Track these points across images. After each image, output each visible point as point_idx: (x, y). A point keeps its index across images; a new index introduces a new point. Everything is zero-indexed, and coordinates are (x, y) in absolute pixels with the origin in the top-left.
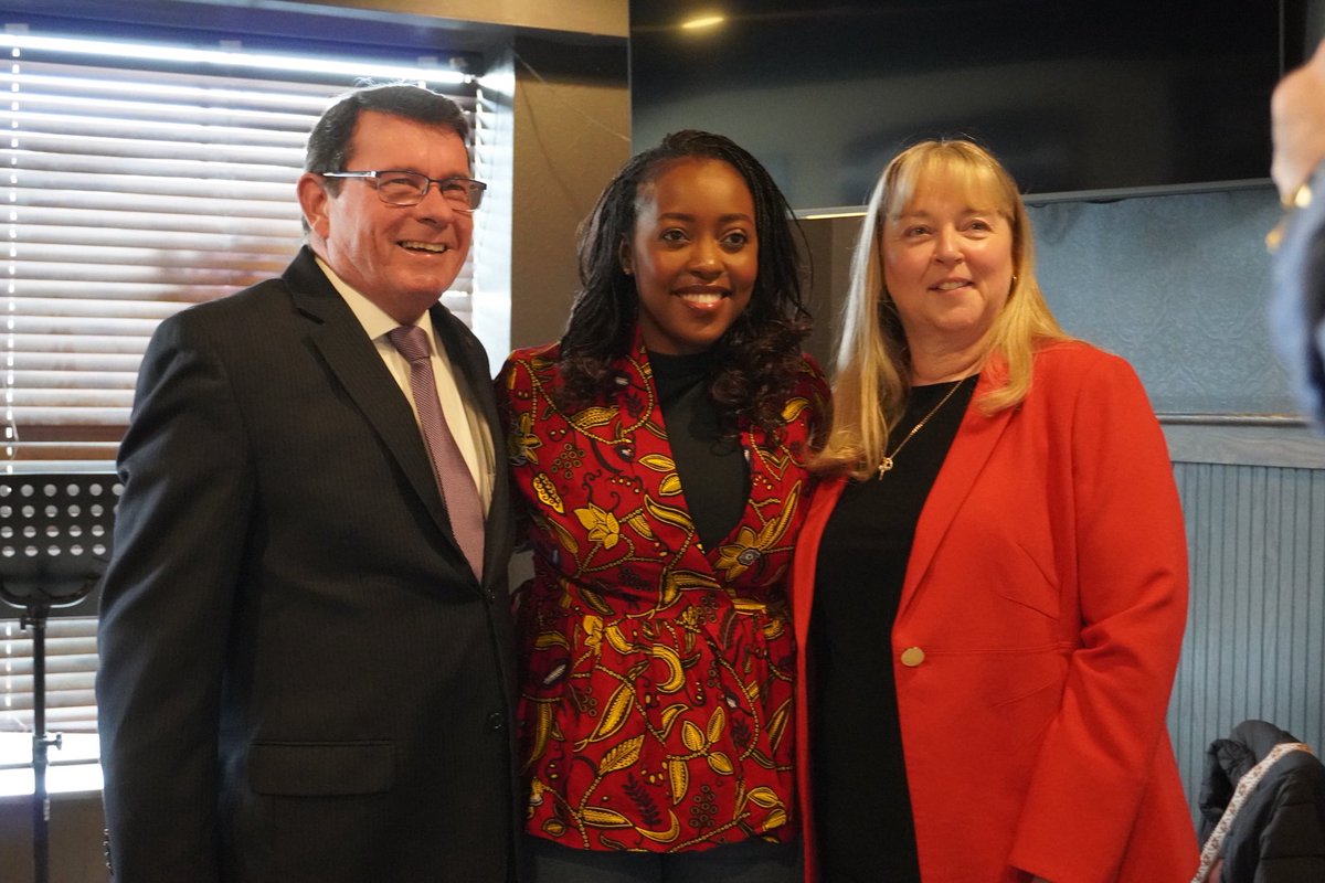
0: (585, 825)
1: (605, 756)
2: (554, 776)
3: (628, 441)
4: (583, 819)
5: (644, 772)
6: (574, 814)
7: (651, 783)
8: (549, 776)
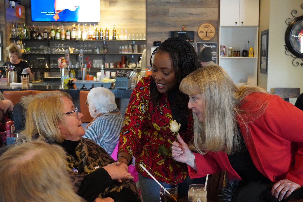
0: (155, 175)
1: (158, 162)
2: (149, 164)
3: (162, 110)
4: (155, 173)
5: (166, 166)
6: (153, 172)
7: (167, 168)
8: (147, 164)
